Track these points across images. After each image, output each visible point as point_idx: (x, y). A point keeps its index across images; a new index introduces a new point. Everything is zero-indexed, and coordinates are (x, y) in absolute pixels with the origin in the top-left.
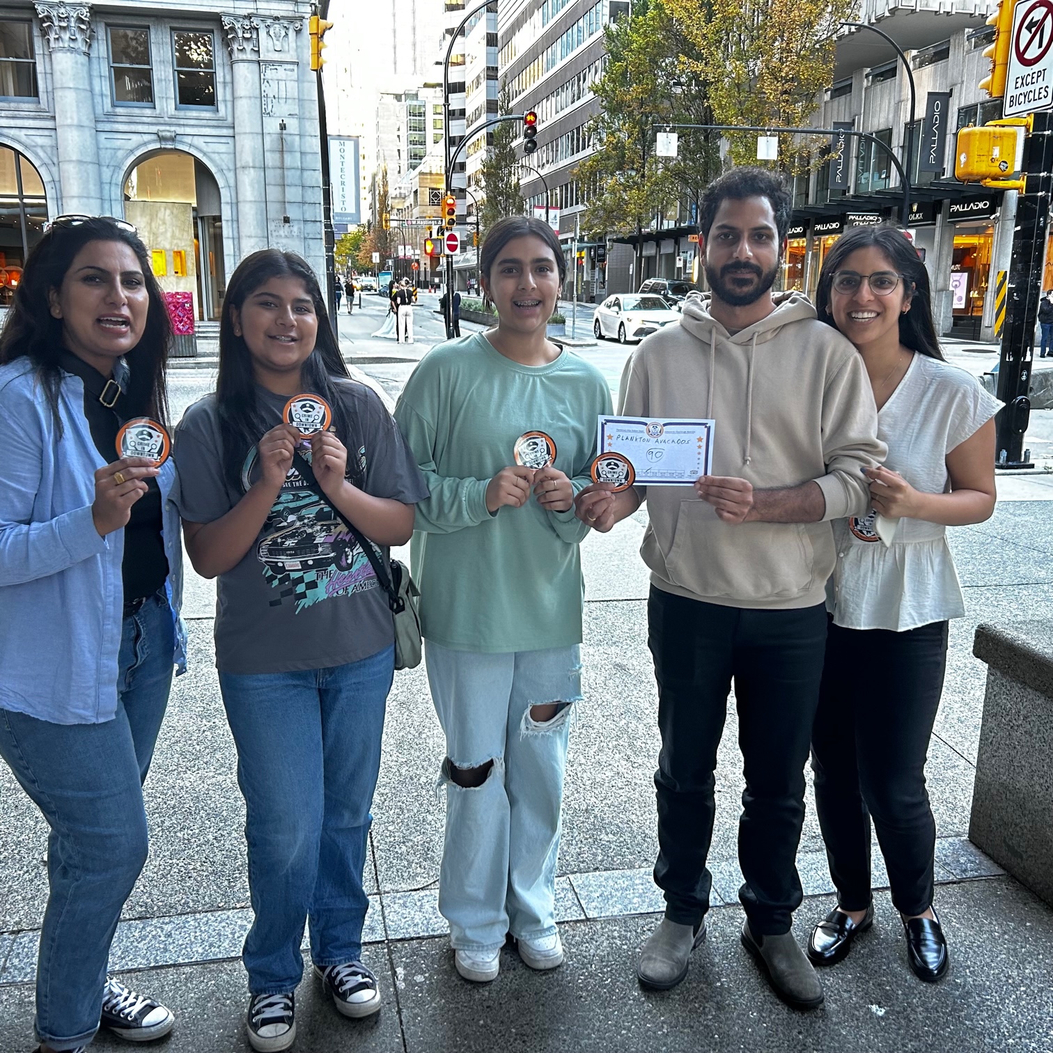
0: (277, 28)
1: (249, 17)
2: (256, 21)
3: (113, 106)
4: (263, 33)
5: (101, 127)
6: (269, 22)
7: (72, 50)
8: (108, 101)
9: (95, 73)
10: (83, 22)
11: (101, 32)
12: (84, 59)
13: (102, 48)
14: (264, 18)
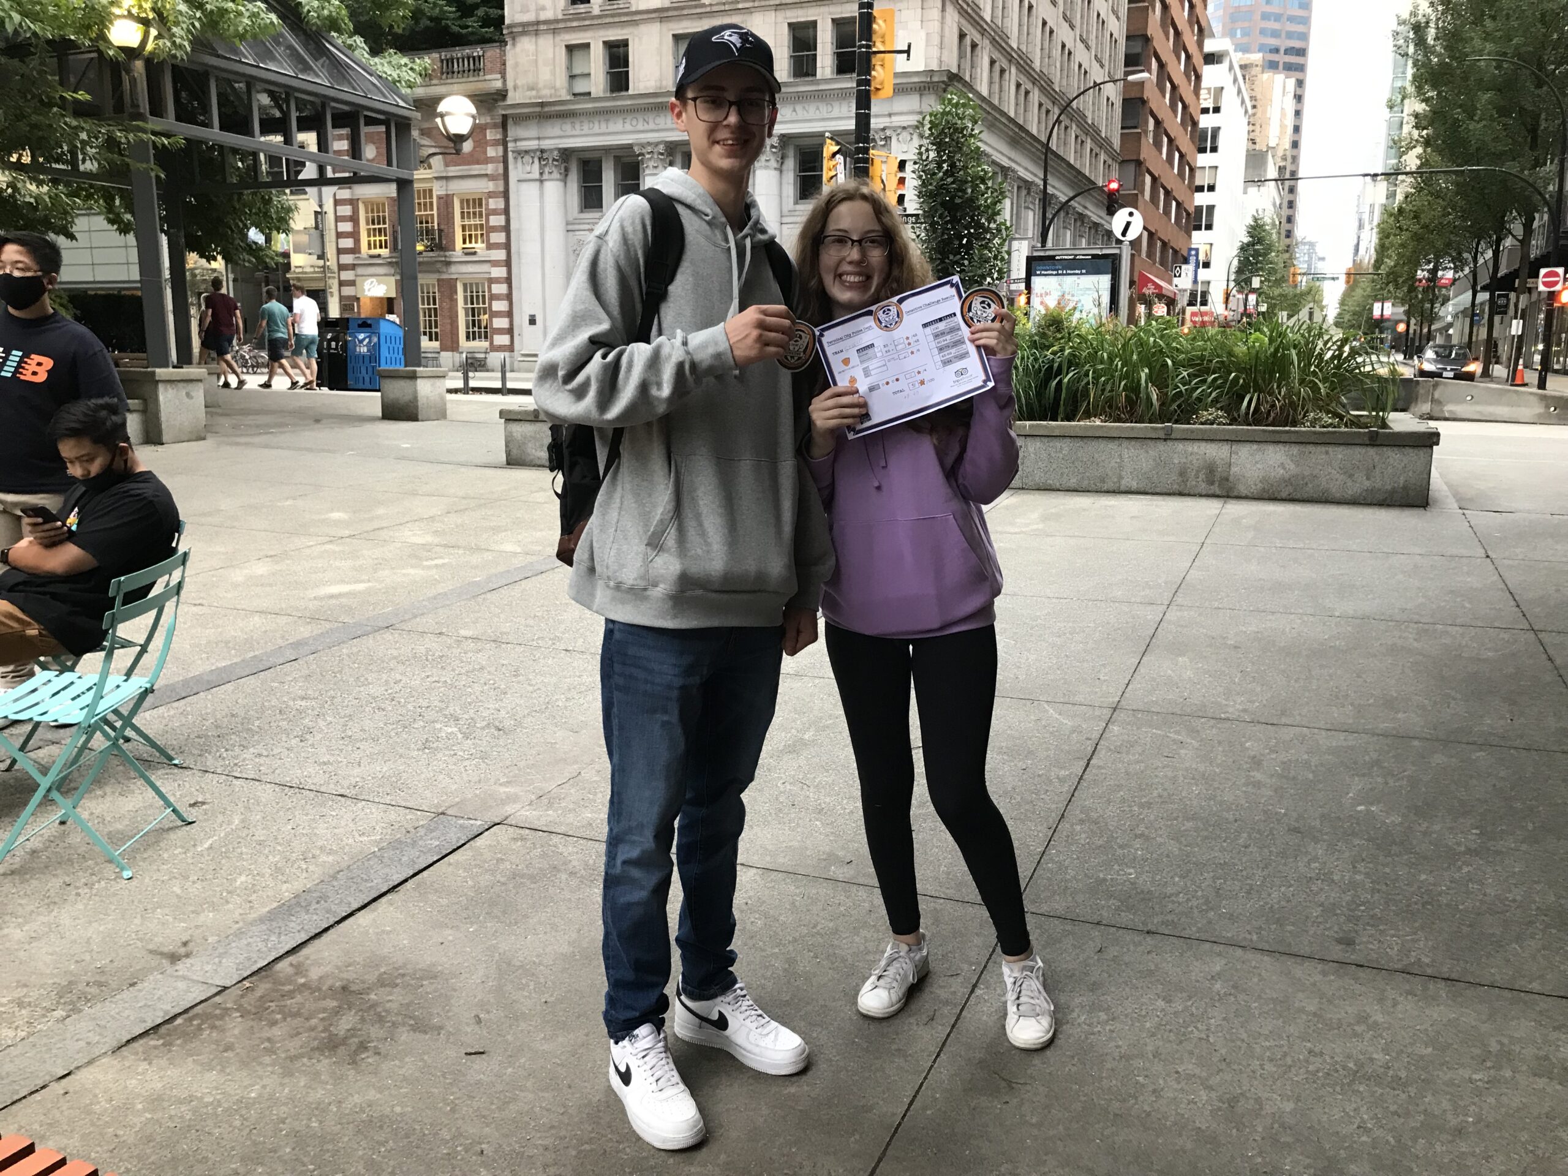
0: (905, 135)
1: (884, 129)
2: (888, 133)
3: (796, 203)
4: (894, 139)
5: (785, 220)
6: (899, 131)
7: (766, 167)
8: (791, 200)
9: (784, 181)
10: (775, 147)
11: (791, 153)
12: (776, 173)
13: (790, 164)
14: (895, 129)
